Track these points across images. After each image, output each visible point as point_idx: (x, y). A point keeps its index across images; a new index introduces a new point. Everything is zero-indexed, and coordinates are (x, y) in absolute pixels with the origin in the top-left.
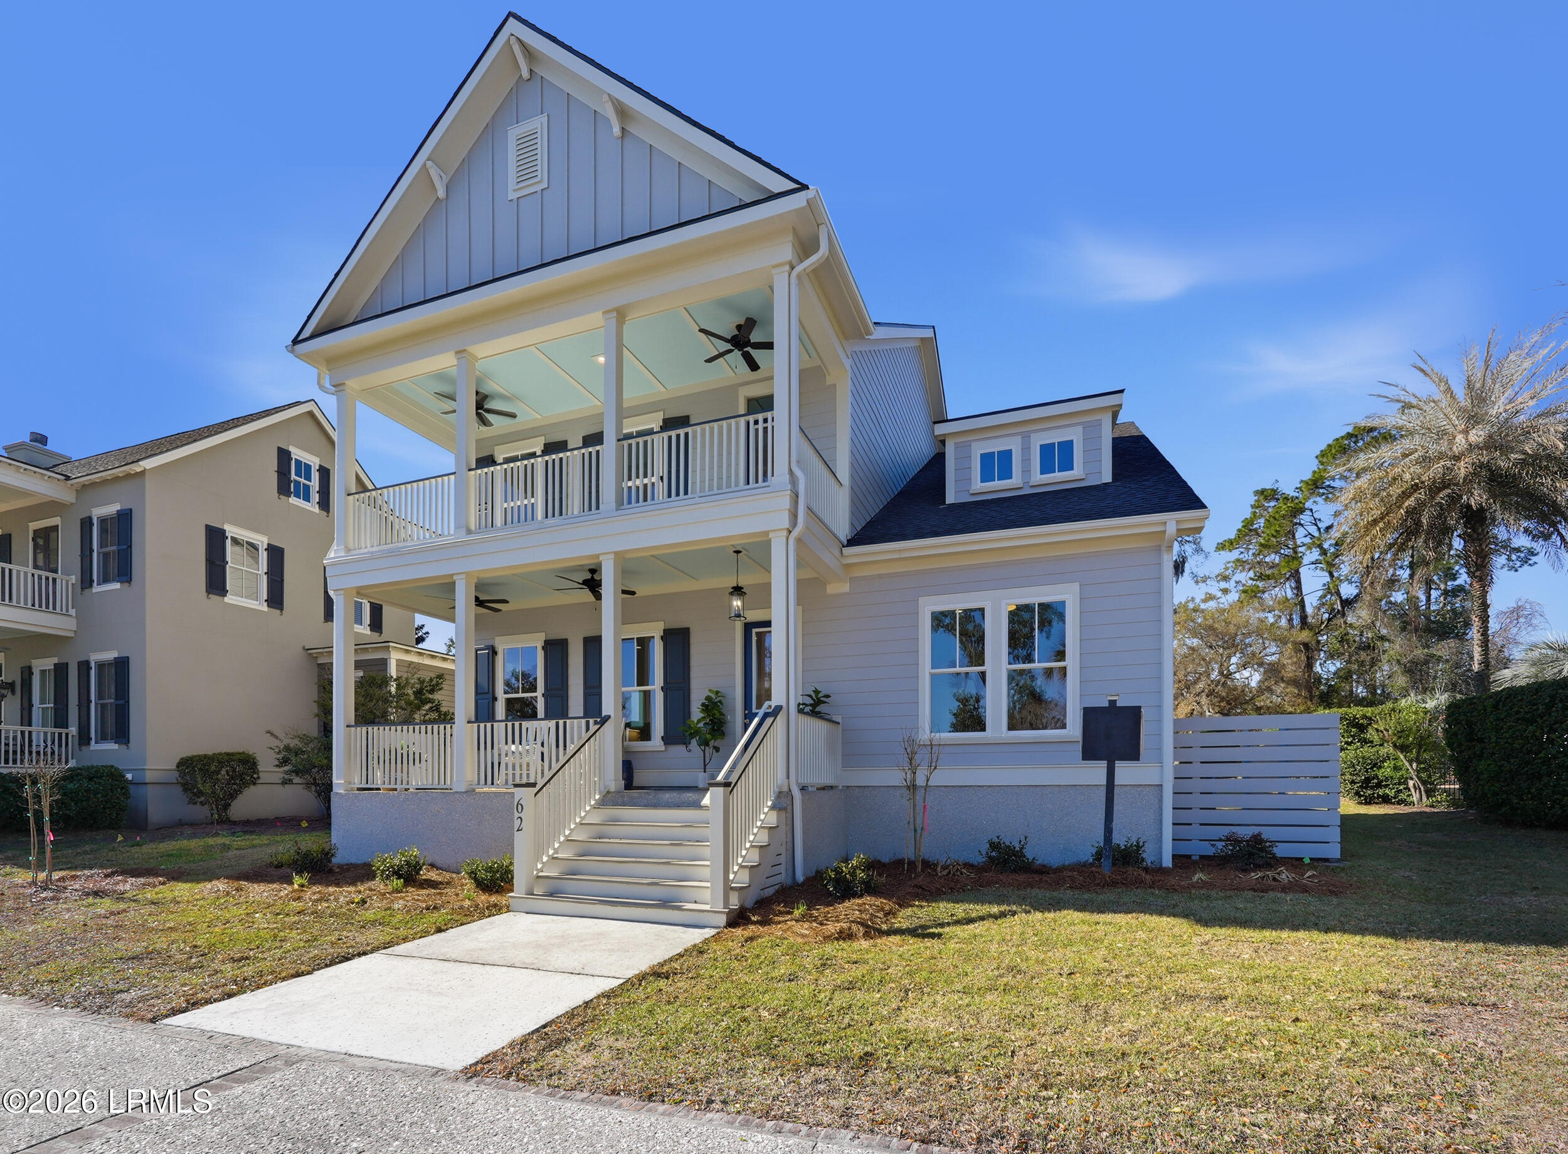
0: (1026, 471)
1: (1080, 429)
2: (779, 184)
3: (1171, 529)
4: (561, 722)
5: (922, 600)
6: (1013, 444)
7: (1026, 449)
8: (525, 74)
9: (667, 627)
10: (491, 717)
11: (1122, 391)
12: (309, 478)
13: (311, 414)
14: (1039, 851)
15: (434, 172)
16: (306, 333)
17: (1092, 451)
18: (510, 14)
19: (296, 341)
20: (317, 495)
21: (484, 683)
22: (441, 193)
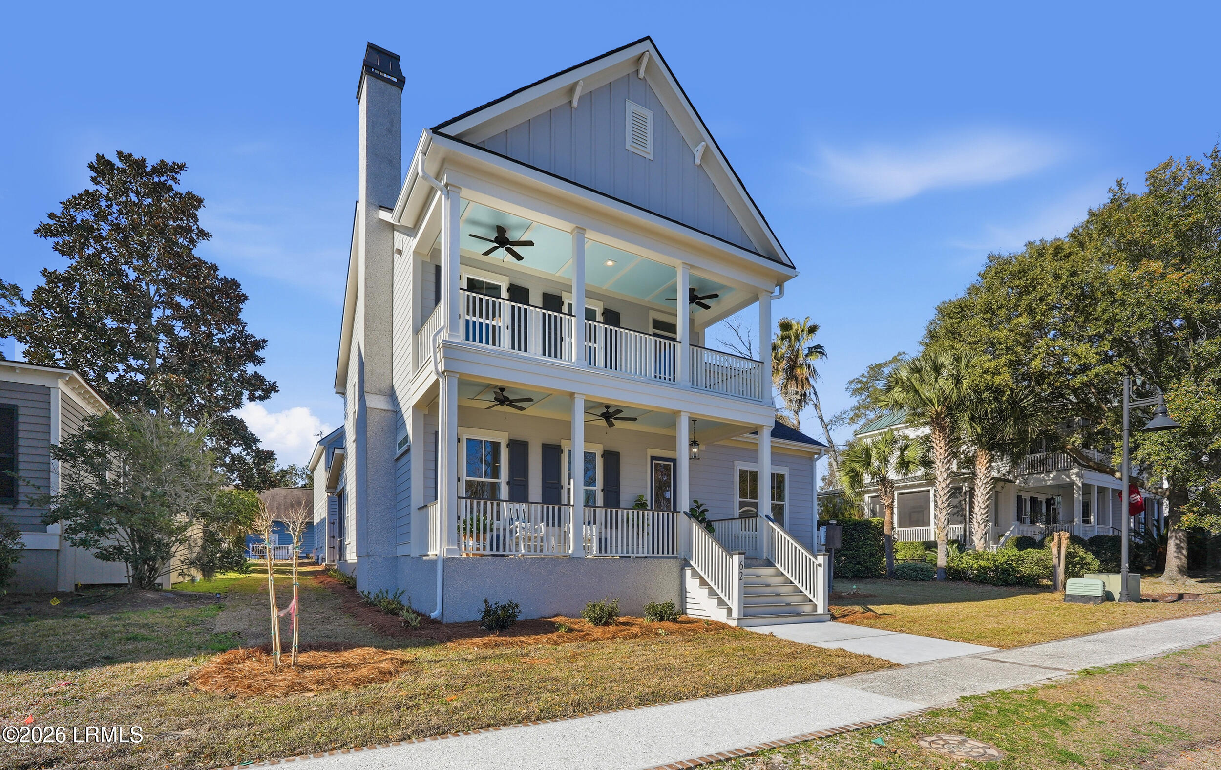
5: (736, 463)
8: (641, 76)
9: (605, 449)
15: (578, 87)
18: (648, 38)
19: (434, 130)
22: (575, 104)
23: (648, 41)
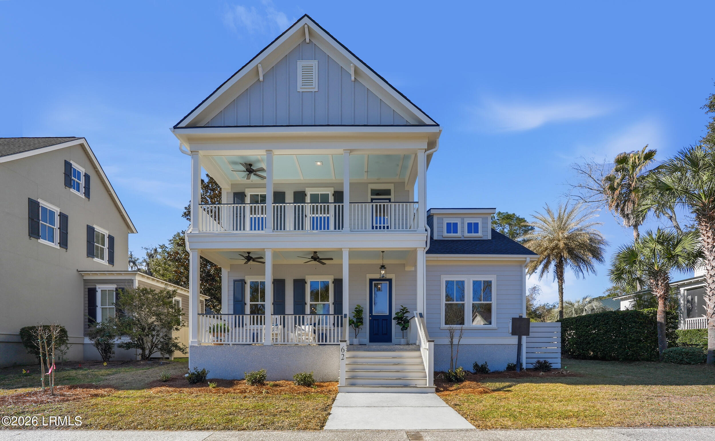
0: (463, 231)
1: (481, 219)
2: (428, 121)
3: (528, 260)
4: (301, 316)
5: (442, 276)
6: (458, 221)
7: (463, 223)
8: (308, 41)
9: (335, 278)
10: (243, 313)
11: (495, 209)
12: (79, 179)
13: (82, 145)
14: (491, 368)
15: (260, 70)
16: (183, 124)
17: (485, 227)
18: (306, 15)
19: (175, 127)
20: (84, 189)
21: (240, 297)
22: (261, 79)
23: (306, 17)
